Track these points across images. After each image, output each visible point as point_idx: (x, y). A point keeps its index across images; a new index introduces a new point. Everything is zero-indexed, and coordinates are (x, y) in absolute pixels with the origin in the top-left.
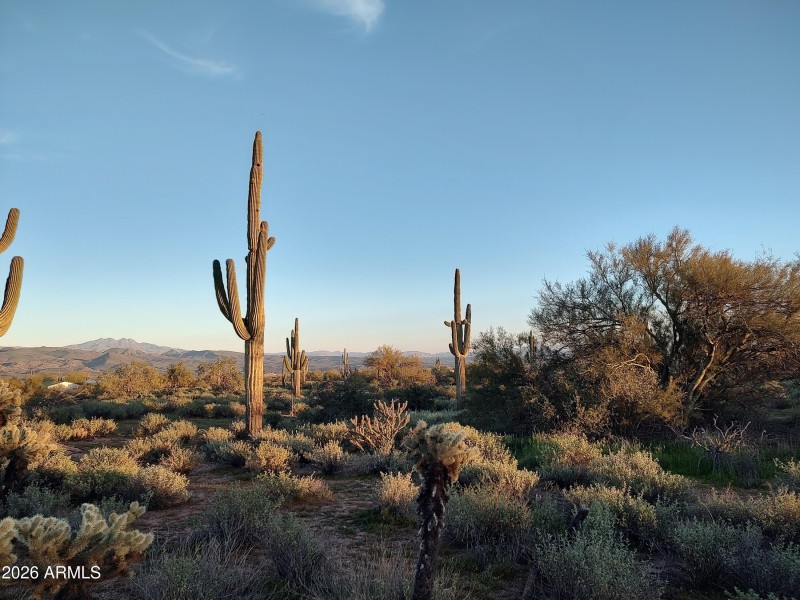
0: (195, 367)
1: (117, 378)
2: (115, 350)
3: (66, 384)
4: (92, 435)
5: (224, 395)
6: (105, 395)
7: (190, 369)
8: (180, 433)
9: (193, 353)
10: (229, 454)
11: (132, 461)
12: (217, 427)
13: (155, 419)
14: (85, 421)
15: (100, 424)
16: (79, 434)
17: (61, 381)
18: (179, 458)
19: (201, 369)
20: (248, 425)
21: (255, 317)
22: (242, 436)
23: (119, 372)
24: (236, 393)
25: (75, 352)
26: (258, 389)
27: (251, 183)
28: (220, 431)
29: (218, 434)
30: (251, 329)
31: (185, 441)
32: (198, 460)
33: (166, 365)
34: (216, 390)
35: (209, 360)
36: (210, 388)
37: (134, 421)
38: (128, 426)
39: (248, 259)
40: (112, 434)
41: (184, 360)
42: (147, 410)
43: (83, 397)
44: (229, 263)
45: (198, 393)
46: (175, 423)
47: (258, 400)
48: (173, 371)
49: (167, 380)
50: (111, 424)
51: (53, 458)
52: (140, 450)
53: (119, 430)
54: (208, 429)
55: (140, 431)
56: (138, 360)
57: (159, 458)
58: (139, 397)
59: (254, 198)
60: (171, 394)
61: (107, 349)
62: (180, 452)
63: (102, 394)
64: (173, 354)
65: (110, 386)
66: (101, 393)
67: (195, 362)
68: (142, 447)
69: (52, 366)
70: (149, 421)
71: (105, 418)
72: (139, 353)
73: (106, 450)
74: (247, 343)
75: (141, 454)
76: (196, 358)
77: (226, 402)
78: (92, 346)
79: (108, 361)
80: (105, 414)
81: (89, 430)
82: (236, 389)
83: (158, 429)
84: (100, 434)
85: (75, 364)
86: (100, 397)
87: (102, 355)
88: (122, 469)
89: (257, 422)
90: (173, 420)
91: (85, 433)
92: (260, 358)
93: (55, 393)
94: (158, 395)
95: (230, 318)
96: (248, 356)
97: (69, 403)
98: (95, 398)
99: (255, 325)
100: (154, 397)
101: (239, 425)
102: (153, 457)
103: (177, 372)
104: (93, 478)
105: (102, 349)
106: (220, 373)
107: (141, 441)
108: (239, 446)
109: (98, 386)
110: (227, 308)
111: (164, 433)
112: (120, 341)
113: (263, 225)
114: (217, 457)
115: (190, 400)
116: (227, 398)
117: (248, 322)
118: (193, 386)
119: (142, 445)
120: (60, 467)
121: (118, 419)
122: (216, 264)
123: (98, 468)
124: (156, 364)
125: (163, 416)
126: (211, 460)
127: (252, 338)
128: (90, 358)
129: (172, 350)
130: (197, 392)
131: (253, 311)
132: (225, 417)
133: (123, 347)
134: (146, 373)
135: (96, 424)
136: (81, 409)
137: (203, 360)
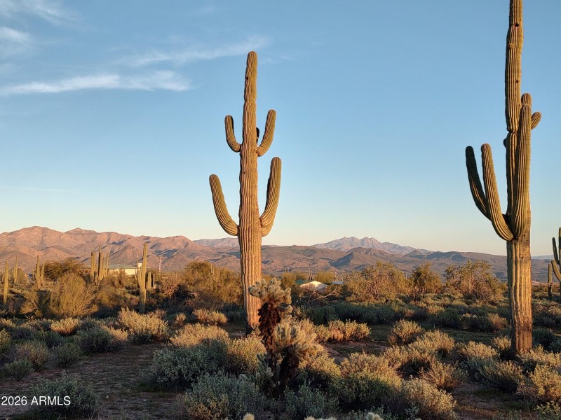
0: (442, 270)
1: (363, 279)
2: (358, 249)
3: (316, 284)
4: (347, 338)
5: (478, 304)
6: (353, 297)
7: (437, 272)
8: (438, 344)
9: (438, 255)
10: (496, 376)
11: (391, 371)
12: (477, 341)
13: (408, 327)
14: (340, 323)
15: (355, 328)
16: (336, 337)
17: (312, 280)
18: (440, 373)
19: (449, 274)
20: (514, 343)
21: (519, 212)
22: (508, 355)
23: (366, 273)
24: (493, 303)
25: (322, 251)
26: (525, 301)
27: (508, 49)
28: (481, 347)
29: (479, 350)
30: (514, 228)
31: (443, 354)
32: (461, 378)
33: (410, 268)
34: (468, 297)
35: (458, 262)
36: (461, 295)
37: (384, 327)
38: (380, 332)
39: (507, 143)
40: (366, 339)
41: (430, 262)
42: (398, 317)
43: (333, 298)
44: (484, 149)
45: (448, 301)
46: (430, 334)
47: (525, 314)
48: (418, 274)
49: (413, 283)
50: (365, 329)
51: (318, 359)
52: (397, 359)
53: (372, 335)
54: (467, 344)
55: (393, 338)
56: (383, 262)
57: (418, 370)
58: (387, 301)
59: (512, 67)
60: (419, 299)
61: (351, 248)
62: (442, 368)
63: (350, 296)
64: (416, 255)
65: (357, 289)
66: (350, 294)
67: (440, 264)
68: (399, 356)
69: (302, 265)
70: (402, 328)
71: (359, 322)
72: (382, 253)
73: (364, 356)
74: (509, 243)
75: (399, 364)
76: (441, 260)
77: (482, 313)
78: (337, 246)
79: (353, 262)
80: (357, 317)
81: (344, 333)
82: (492, 298)
83: (412, 338)
84: (355, 338)
85: (322, 263)
86: (348, 299)
87: (346, 254)
88: (383, 378)
89: (526, 340)
90: (427, 330)
91: (341, 336)
92: (525, 262)
93: (308, 292)
94: (406, 300)
95: (488, 214)
96: (510, 260)
97: (321, 304)
98: (344, 299)
99: (519, 222)
100: (401, 301)
101: (504, 342)
102: (412, 369)
103: (423, 275)
104: (358, 384)
105: (346, 248)
106: (472, 278)
107: (397, 351)
108: (508, 368)
109: (345, 287)
110: (484, 203)
111: (419, 343)
112: (363, 240)
113: (525, 98)
114: (481, 377)
115: (442, 309)
116: (483, 308)
117: (510, 218)
118: (440, 293)
119: (400, 354)
120: (325, 368)
121: (370, 323)
122: (469, 152)
123: (362, 374)
124: (400, 266)
125: (415, 325)
126: (474, 380)
127: (515, 238)
128: (335, 257)
129: (415, 251)
130: (447, 298)
131: (516, 205)
132: (482, 330)
133: (366, 246)
134: (392, 275)
135: (351, 327)
136: (333, 310)
137: (451, 263)
